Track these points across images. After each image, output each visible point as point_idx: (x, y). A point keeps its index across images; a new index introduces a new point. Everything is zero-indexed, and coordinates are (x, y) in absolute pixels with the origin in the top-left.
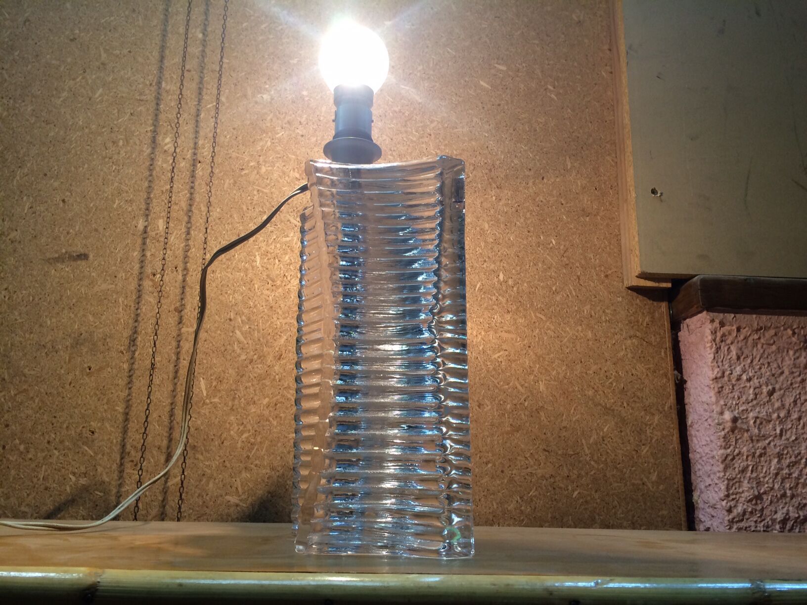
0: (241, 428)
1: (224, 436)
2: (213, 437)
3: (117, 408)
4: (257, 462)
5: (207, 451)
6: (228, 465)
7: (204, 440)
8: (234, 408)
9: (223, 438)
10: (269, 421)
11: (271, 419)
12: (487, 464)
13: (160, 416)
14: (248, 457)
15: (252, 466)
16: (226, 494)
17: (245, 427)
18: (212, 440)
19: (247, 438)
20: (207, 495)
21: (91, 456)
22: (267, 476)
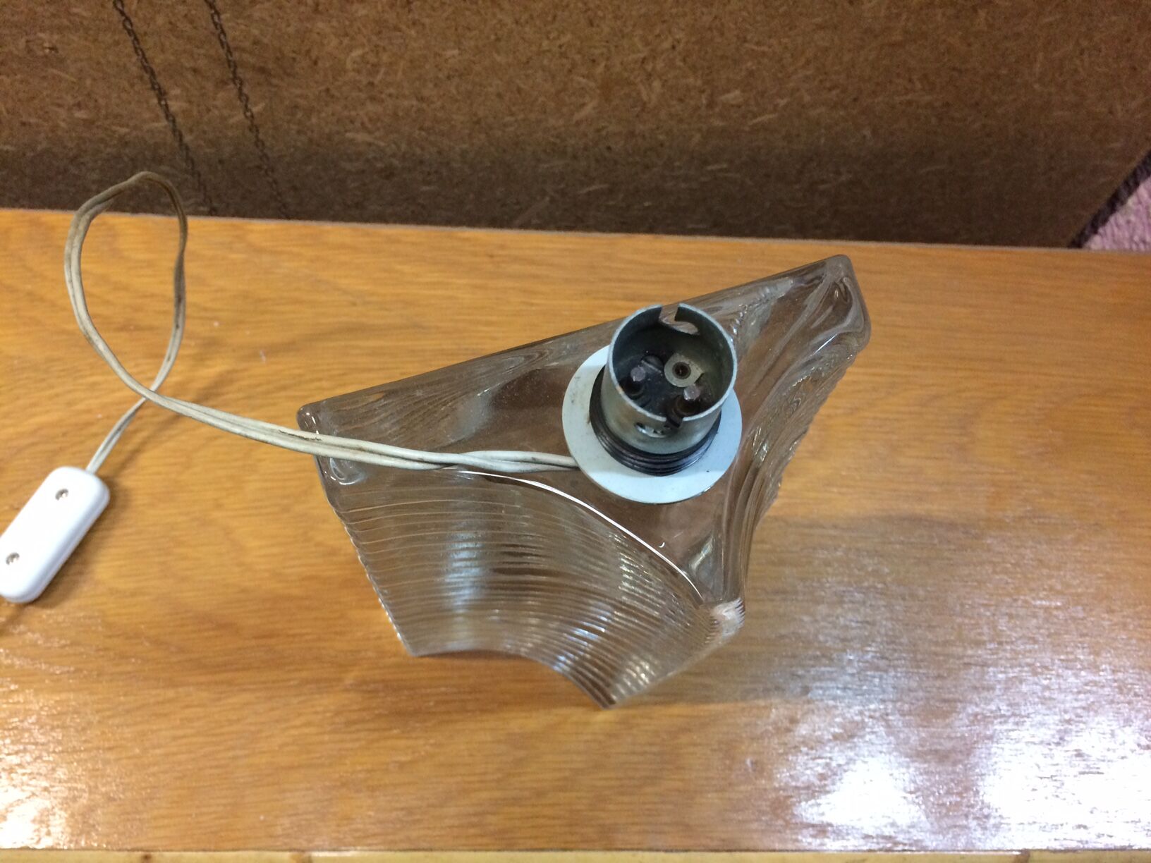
0: (346, 41)
1: (314, 54)
2: (294, 55)
3: (75, 10)
4: (392, 90)
5: (289, 75)
6: (337, 94)
7: (278, 59)
8: (321, 8)
9: (314, 58)
10: (400, 30)
11: (404, 27)
12: (830, 89)
13: (171, 23)
14: (371, 84)
15: (383, 96)
16: (346, 131)
17: (353, 39)
18: (294, 59)
19: (363, 57)
20: (312, 131)
21: (73, 83)
22: (414, 109)
